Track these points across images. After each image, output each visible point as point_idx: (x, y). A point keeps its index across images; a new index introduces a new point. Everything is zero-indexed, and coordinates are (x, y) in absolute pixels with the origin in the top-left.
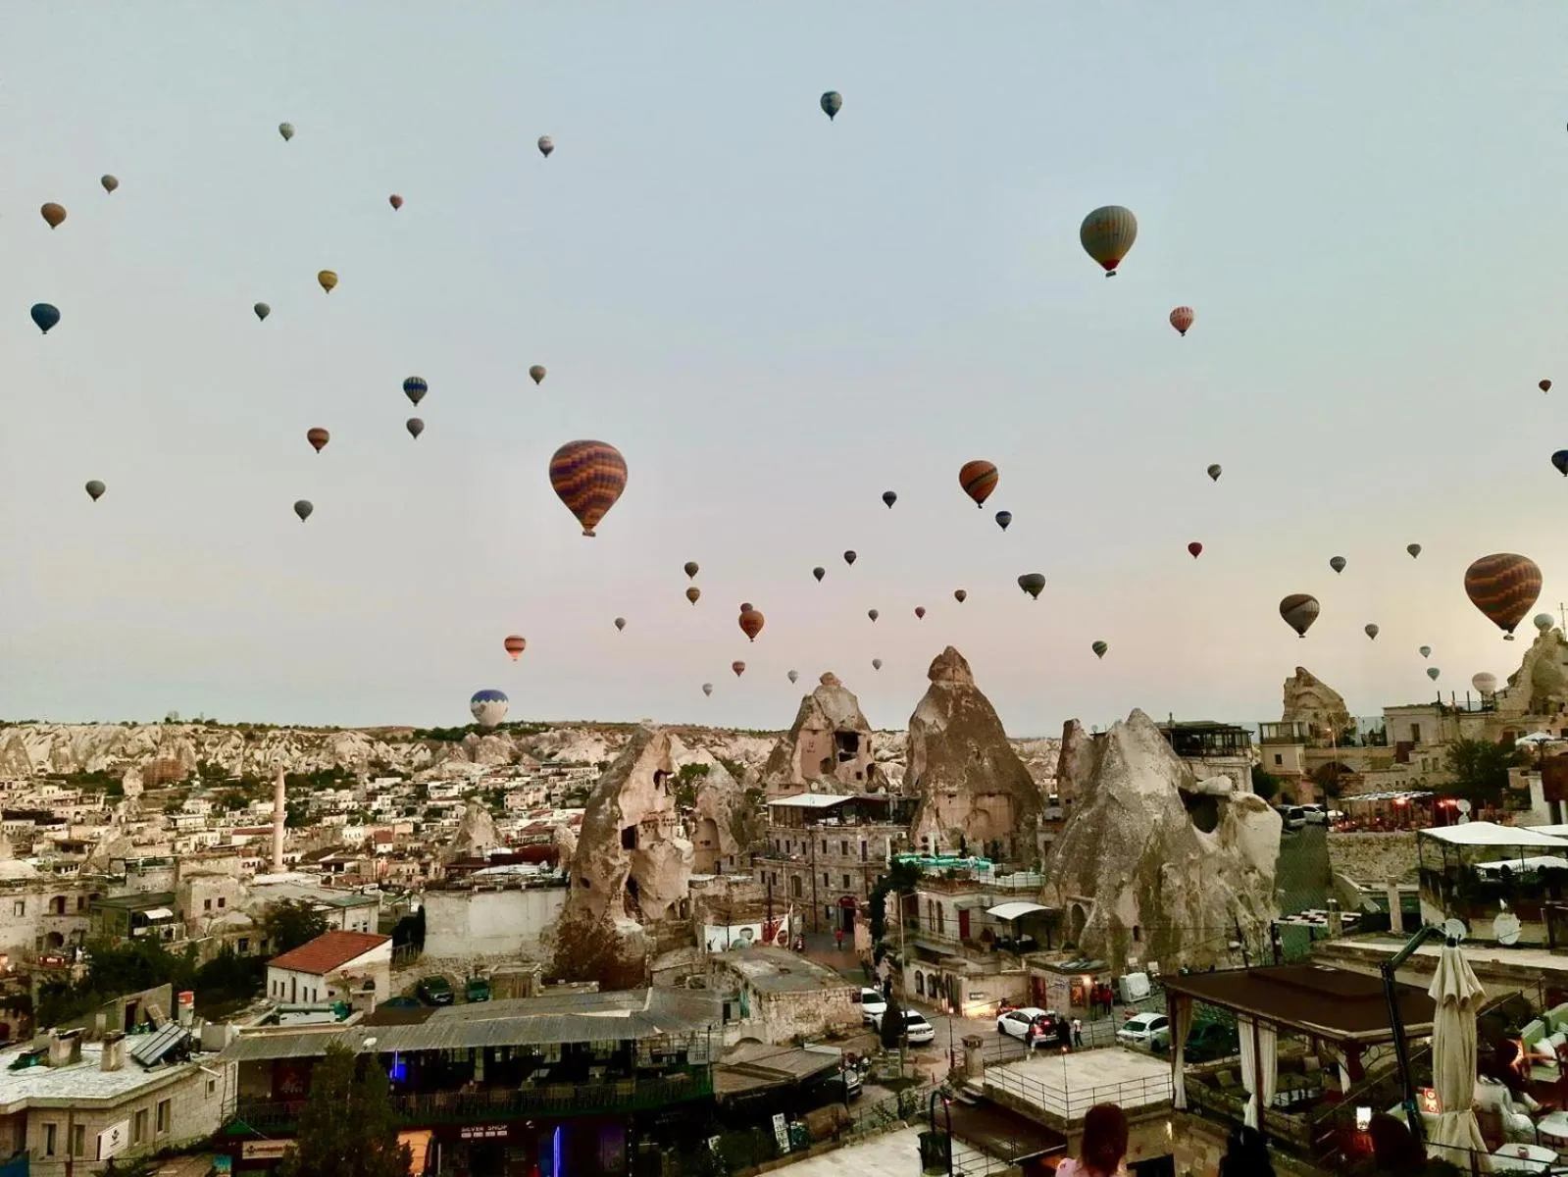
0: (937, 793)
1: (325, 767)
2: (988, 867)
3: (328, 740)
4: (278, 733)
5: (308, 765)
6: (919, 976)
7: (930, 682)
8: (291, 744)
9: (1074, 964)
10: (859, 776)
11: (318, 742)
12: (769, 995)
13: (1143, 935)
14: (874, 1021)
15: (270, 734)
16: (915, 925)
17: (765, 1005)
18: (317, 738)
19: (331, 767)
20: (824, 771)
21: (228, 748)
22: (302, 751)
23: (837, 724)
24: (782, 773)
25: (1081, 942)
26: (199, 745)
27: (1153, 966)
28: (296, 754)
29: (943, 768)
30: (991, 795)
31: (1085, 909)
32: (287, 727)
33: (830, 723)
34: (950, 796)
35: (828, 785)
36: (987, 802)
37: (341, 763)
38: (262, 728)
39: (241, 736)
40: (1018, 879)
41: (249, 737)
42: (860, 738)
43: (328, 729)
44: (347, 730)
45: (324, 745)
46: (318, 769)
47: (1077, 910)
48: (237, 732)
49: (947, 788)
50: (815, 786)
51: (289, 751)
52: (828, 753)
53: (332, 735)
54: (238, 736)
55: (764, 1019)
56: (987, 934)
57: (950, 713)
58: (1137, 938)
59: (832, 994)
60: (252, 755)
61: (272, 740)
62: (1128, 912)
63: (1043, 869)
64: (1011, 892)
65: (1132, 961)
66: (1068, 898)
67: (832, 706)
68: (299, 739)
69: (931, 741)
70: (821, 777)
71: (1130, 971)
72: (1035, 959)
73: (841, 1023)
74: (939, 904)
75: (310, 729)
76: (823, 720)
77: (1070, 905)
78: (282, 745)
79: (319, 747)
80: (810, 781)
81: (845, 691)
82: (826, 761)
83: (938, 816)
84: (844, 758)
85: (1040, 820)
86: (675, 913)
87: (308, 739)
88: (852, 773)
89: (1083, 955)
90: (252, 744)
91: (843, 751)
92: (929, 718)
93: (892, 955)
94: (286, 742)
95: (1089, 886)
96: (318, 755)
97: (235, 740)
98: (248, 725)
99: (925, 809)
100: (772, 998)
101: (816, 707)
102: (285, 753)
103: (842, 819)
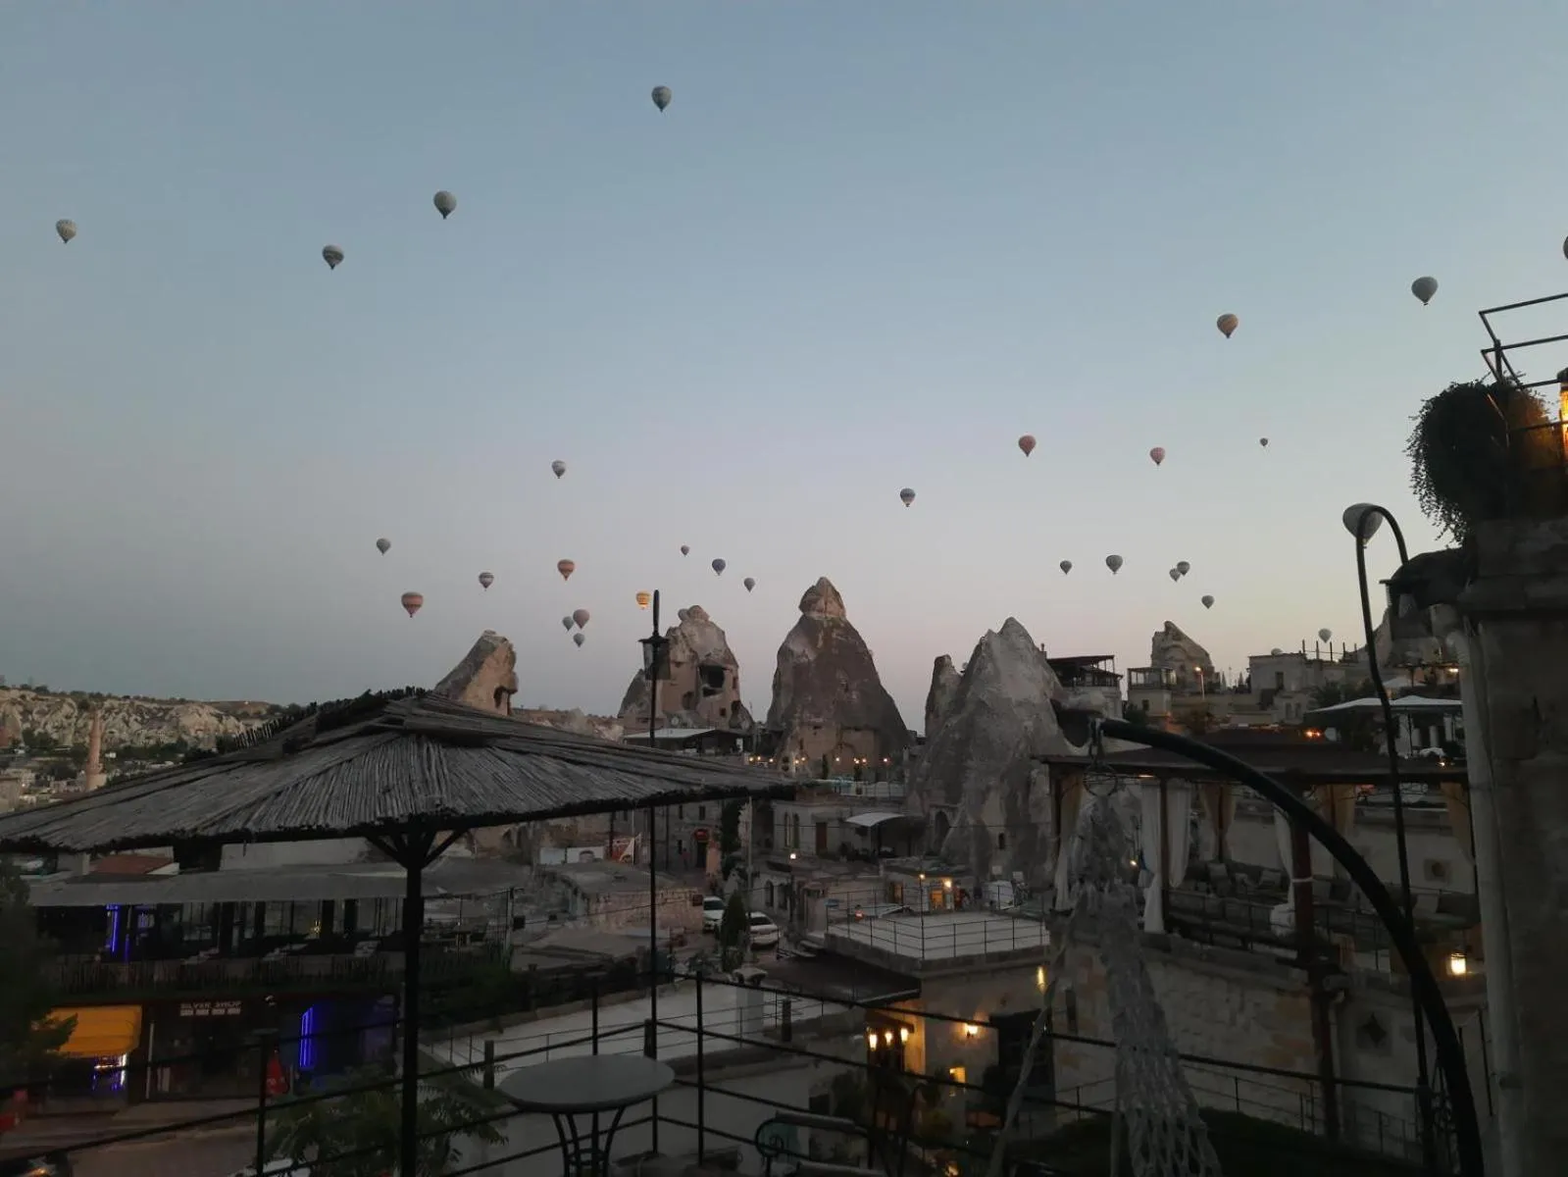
0: (802, 724)
1: (166, 740)
2: (849, 785)
3: (173, 713)
4: (116, 703)
5: (148, 738)
6: (770, 887)
7: (801, 614)
8: (130, 716)
9: (935, 869)
10: (723, 713)
11: (161, 714)
12: (597, 895)
13: (1008, 841)
14: (716, 926)
15: (107, 704)
16: (769, 844)
17: (593, 907)
18: (160, 710)
19: (174, 741)
20: (687, 707)
21: (59, 717)
22: (142, 723)
23: (702, 658)
24: (641, 705)
25: (943, 850)
26: (26, 713)
27: (1018, 875)
28: (135, 726)
29: (810, 698)
30: (857, 729)
31: (949, 815)
32: (127, 697)
33: (695, 656)
34: (816, 728)
35: (690, 721)
36: (854, 737)
37: (185, 737)
38: (98, 697)
39: (74, 704)
40: (881, 789)
41: (83, 706)
42: (726, 673)
43: (173, 702)
44: (193, 702)
45: (167, 718)
46: (158, 743)
47: (941, 817)
48: (70, 700)
49: (813, 720)
50: (675, 721)
51: (127, 723)
52: (692, 688)
53: (176, 707)
54: (70, 705)
55: (591, 922)
56: (844, 849)
57: (820, 643)
58: (1002, 846)
59: (669, 896)
60: (85, 725)
61: (109, 711)
62: (994, 817)
63: (907, 781)
64: (872, 803)
65: (996, 869)
66: (931, 806)
67: (697, 639)
68: (139, 711)
69: (799, 670)
70: (683, 712)
71: (994, 879)
72: (894, 864)
73: (679, 927)
74: (796, 817)
75: (153, 701)
76: (687, 653)
77: (934, 813)
78: (120, 716)
79: (162, 719)
80: (670, 716)
81: (712, 625)
82: (689, 695)
83: (802, 748)
84: (707, 693)
85: (906, 757)
86: (511, 841)
87: (149, 711)
88: (716, 712)
89: (945, 861)
90: (85, 714)
91: (707, 685)
92: (797, 648)
93: (742, 867)
94: (124, 714)
95: (954, 792)
96: (160, 728)
97: (66, 709)
98: (82, 693)
99: (789, 739)
100: (602, 899)
101: (681, 638)
102: (122, 724)
103: (700, 750)
